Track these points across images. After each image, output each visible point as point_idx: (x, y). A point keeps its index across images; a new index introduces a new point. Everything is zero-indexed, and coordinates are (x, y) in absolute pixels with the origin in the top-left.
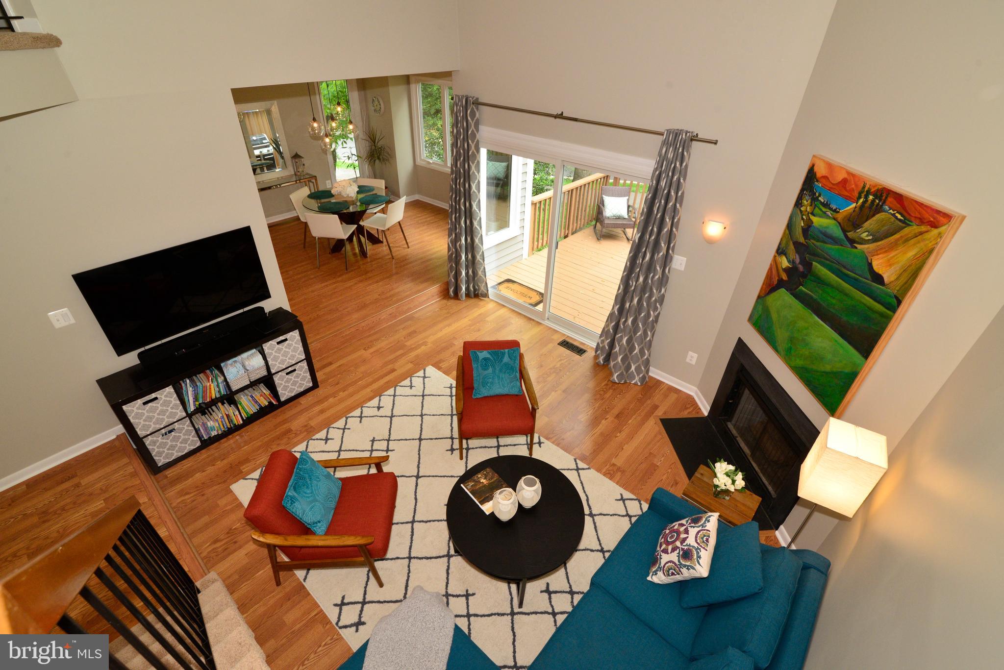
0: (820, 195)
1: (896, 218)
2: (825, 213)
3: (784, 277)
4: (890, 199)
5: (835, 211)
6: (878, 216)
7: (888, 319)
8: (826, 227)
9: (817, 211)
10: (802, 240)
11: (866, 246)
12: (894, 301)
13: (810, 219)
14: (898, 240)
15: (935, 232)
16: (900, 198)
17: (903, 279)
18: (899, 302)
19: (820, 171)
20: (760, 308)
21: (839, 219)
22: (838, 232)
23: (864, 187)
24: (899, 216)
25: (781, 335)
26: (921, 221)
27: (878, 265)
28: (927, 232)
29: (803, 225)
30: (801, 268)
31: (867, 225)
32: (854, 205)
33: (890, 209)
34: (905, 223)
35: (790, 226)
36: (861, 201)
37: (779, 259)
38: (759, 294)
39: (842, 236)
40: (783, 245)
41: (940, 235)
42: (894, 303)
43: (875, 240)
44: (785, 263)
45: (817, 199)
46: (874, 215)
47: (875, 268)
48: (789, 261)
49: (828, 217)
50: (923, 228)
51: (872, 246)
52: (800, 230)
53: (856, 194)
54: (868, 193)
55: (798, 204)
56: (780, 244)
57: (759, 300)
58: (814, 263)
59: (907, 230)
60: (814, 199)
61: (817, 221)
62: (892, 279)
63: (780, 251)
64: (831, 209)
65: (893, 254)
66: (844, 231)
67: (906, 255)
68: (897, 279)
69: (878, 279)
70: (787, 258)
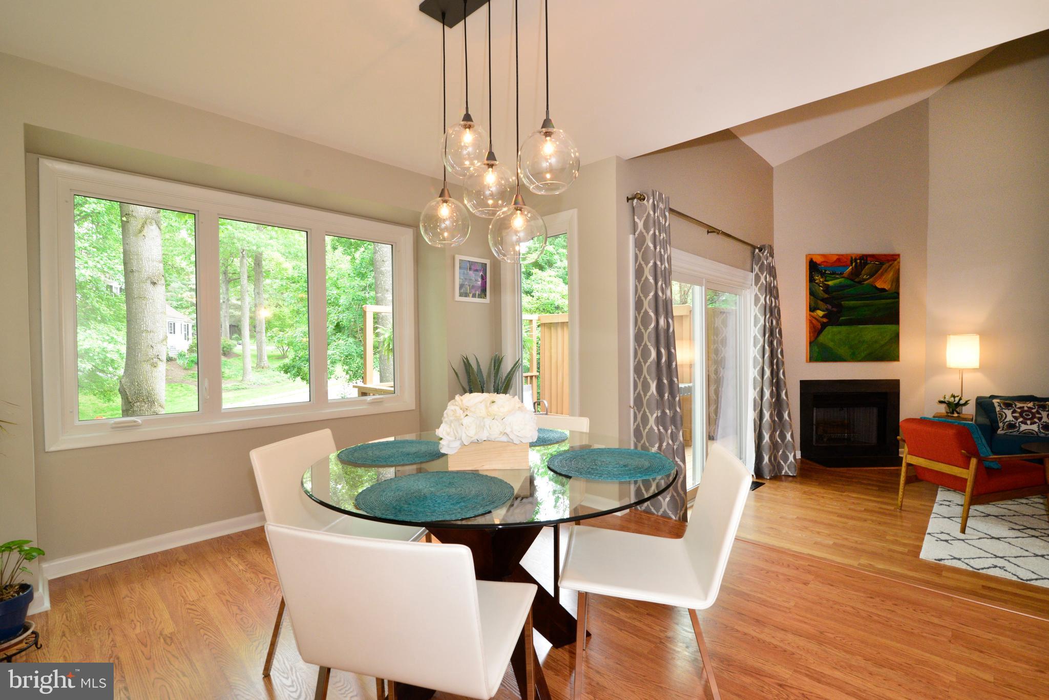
0: (825, 271)
1: (876, 264)
2: (834, 277)
3: (825, 320)
4: (869, 258)
5: (841, 273)
6: (867, 267)
7: (898, 303)
8: (840, 283)
9: (828, 278)
10: (826, 296)
11: (869, 281)
12: (896, 294)
13: (825, 284)
14: (882, 272)
15: (896, 262)
16: (873, 256)
17: (894, 284)
18: (898, 294)
19: (818, 260)
20: (816, 349)
21: (846, 276)
22: (849, 282)
23: (852, 258)
24: (877, 263)
25: (842, 351)
26: (888, 261)
27: (879, 285)
28: (893, 263)
29: (822, 289)
30: (834, 309)
31: (863, 272)
32: (851, 267)
33: (871, 261)
34: (882, 264)
35: (812, 293)
36: (854, 264)
37: (814, 314)
38: (810, 341)
39: (852, 282)
40: (813, 305)
41: (899, 263)
42: (896, 295)
43: (871, 276)
44: (820, 313)
45: (825, 273)
46: (864, 267)
47: (879, 287)
48: (823, 311)
49: (839, 278)
50: (891, 263)
51: (871, 280)
52: (822, 292)
53: (849, 262)
54: (856, 260)
55: (811, 280)
56: (810, 306)
57: (812, 344)
58: (842, 303)
59: (884, 266)
60: (823, 274)
61: (830, 283)
62: (889, 287)
63: (812, 309)
64: (838, 274)
65: (884, 277)
66: (852, 280)
67: (890, 275)
68: (892, 285)
69: (883, 290)
70: (821, 310)
